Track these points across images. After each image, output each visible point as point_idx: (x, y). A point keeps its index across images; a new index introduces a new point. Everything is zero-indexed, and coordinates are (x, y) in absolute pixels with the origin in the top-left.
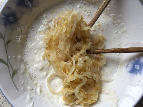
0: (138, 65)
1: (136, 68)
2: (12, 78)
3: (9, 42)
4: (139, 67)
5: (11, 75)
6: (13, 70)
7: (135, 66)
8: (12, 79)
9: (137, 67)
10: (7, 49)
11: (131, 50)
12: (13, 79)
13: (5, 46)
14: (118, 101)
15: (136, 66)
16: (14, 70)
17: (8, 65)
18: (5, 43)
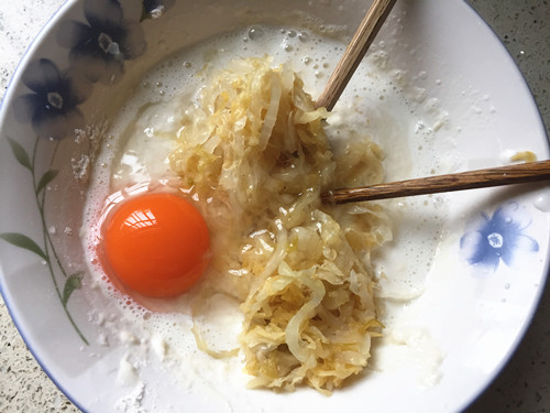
0: (496, 235)
1: (491, 243)
2: (64, 301)
3: (48, 178)
4: (500, 238)
5: (62, 291)
6: (65, 274)
7: (489, 237)
8: (65, 306)
9: (496, 241)
10: (43, 201)
11: (468, 182)
12: (68, 305)
13: (37, 193)
14: (440, 361)
15: (492, 239)
16: (69, 275)
17: (47, 258)
18: (37, 183)
